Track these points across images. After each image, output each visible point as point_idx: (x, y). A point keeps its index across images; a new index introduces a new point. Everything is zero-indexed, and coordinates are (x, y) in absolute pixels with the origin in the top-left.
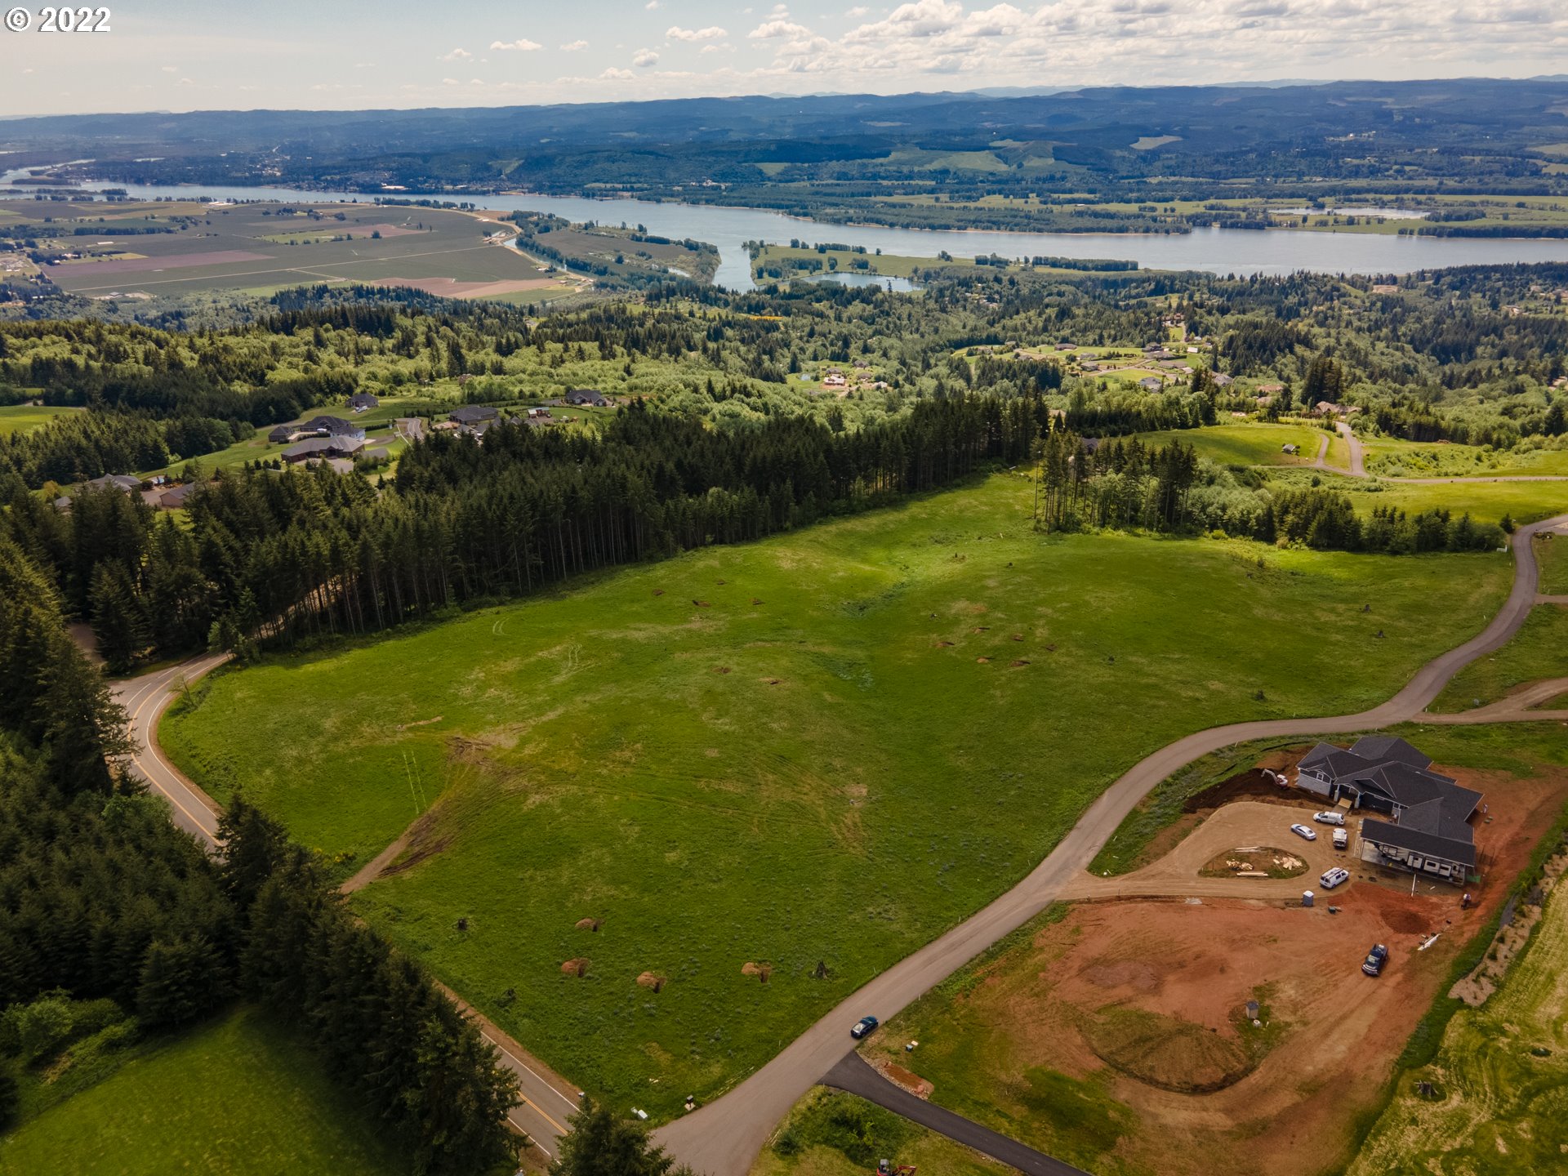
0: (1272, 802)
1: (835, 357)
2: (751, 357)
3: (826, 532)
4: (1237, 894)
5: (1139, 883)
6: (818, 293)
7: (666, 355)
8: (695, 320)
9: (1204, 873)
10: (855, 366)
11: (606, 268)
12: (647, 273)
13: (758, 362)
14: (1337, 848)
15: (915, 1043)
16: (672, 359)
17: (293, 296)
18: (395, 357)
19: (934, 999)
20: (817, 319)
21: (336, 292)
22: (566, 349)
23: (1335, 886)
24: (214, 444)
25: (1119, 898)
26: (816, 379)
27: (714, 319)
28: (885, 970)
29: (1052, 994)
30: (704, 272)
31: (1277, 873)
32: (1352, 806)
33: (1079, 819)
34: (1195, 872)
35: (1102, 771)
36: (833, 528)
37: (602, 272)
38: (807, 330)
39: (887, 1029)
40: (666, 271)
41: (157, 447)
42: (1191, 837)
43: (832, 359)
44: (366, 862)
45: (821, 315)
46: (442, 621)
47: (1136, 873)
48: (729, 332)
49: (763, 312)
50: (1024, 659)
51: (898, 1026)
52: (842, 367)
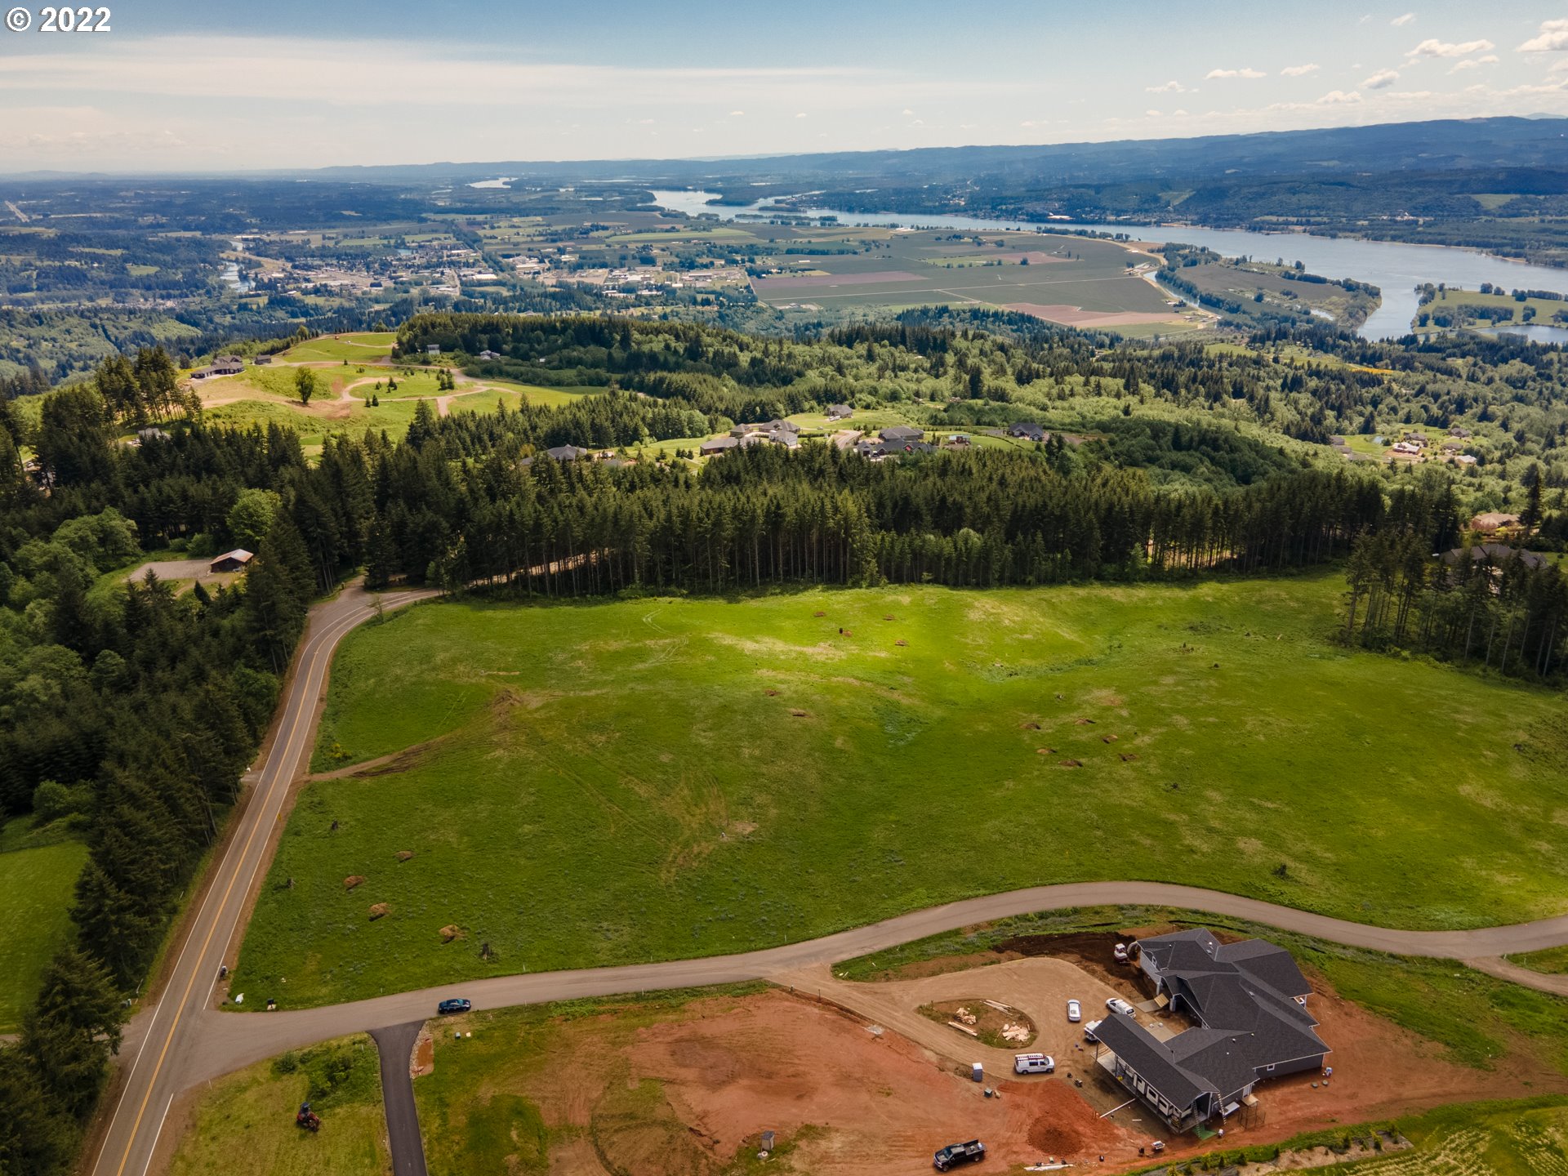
0: (1093, 972)
1: (1432, 422)
2: (1310, 411)
3: (1072, 594)
4: (923, 1040)
5: (855, 994)
6: (1466, 348)
7: (1202, 399)
8: (1278, 367)
9: (921, 1010)
10: (1450, 434)
11: (1239, 306)
12: (1283, 313)
13: (1317, 419)
14: (1087, 1041)
15: (469, 1035)
16: (1207, 405)
17: (916, 314)
18: (925, 375)
19: (539, 1011)
20: (1439, 375)
21: (955, 314)
22: (1087, 383)
23: (1025, 1073)
24: (689, 432)
25: (819, 1000)
26: (1387, 443)
27: (1302, 367)
28: (535, 972)
29: (629, 1048)
30: (1351, 315)
31: (990, 1038)
32: (1167, 1006)
33: (891, 918)
34: (916, 1005)
35: (985, 884)
36: (1082, 592)
37: (1235, 309)
38: (1417, 387)
39: (472, 1016)
40: (1307, 313)
41: (636, 430)
42: (963, 972)
43: (1427, 423)
44: (354, 763)
45: (1451, 372)
46: (623, 599)
47: (866, 984)
48: (1313, 383)
49: (1378, 364)
50: (1083, 760)
51: (485, 1018)
52: (1434, 433)
